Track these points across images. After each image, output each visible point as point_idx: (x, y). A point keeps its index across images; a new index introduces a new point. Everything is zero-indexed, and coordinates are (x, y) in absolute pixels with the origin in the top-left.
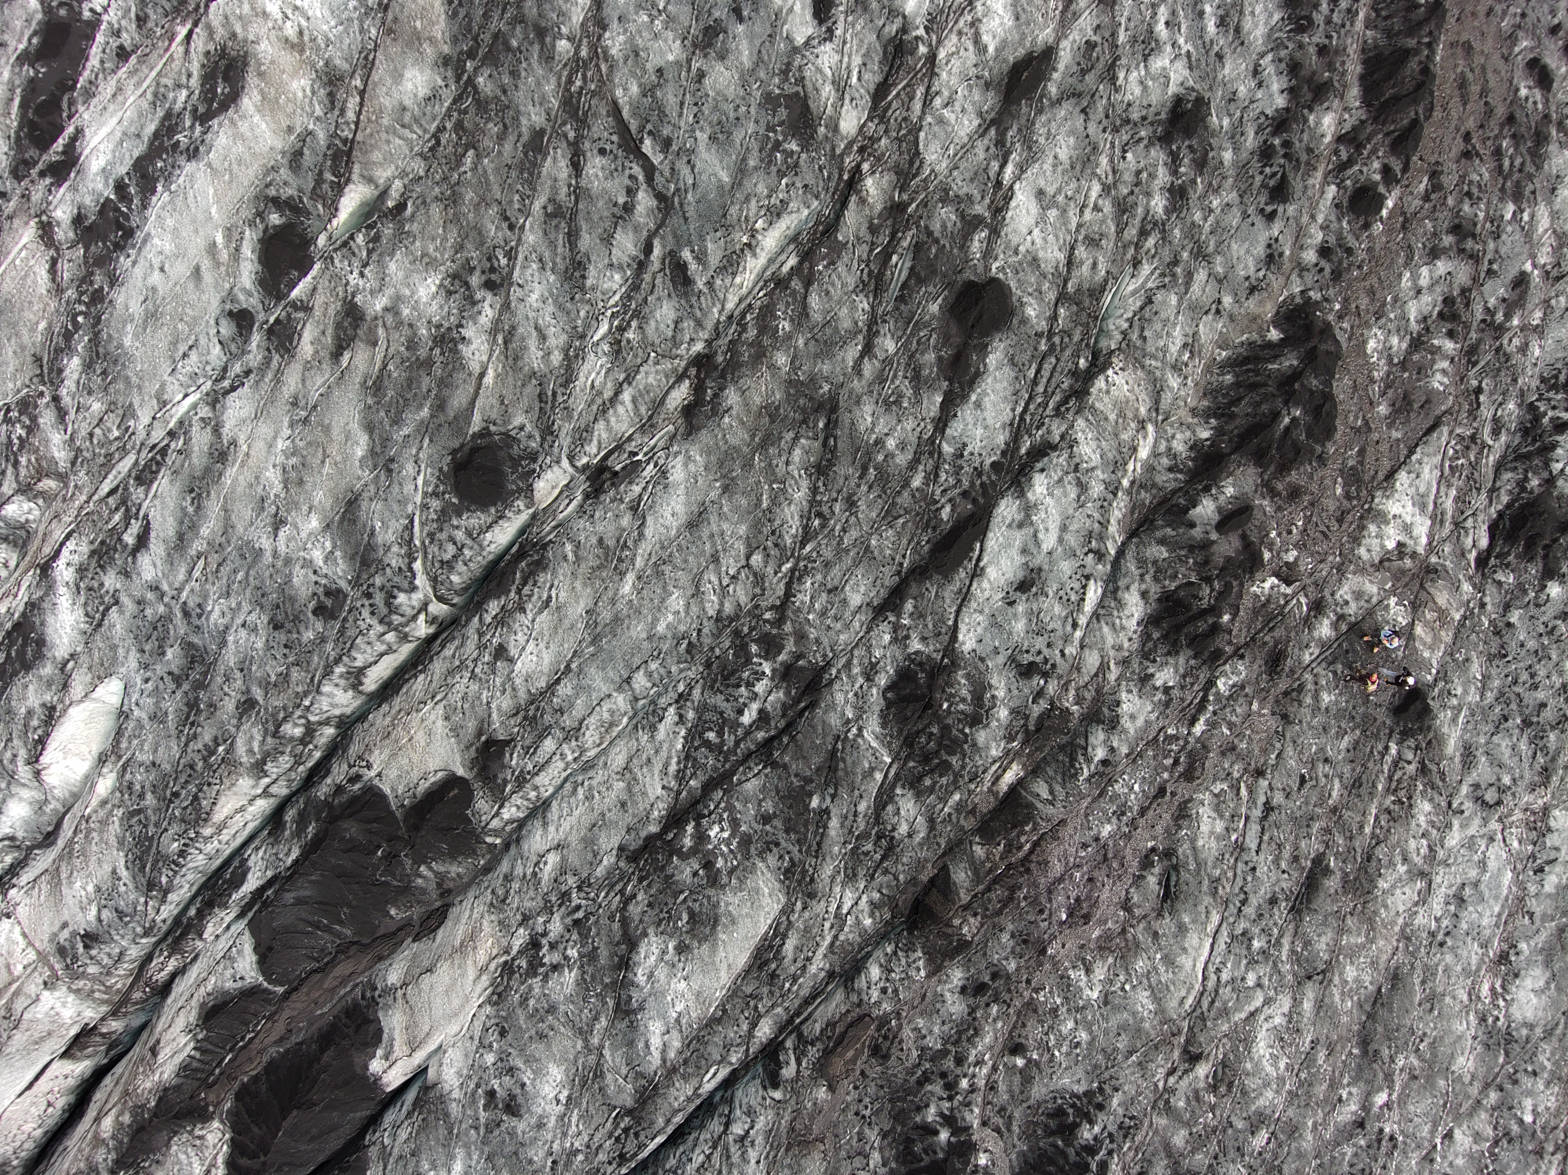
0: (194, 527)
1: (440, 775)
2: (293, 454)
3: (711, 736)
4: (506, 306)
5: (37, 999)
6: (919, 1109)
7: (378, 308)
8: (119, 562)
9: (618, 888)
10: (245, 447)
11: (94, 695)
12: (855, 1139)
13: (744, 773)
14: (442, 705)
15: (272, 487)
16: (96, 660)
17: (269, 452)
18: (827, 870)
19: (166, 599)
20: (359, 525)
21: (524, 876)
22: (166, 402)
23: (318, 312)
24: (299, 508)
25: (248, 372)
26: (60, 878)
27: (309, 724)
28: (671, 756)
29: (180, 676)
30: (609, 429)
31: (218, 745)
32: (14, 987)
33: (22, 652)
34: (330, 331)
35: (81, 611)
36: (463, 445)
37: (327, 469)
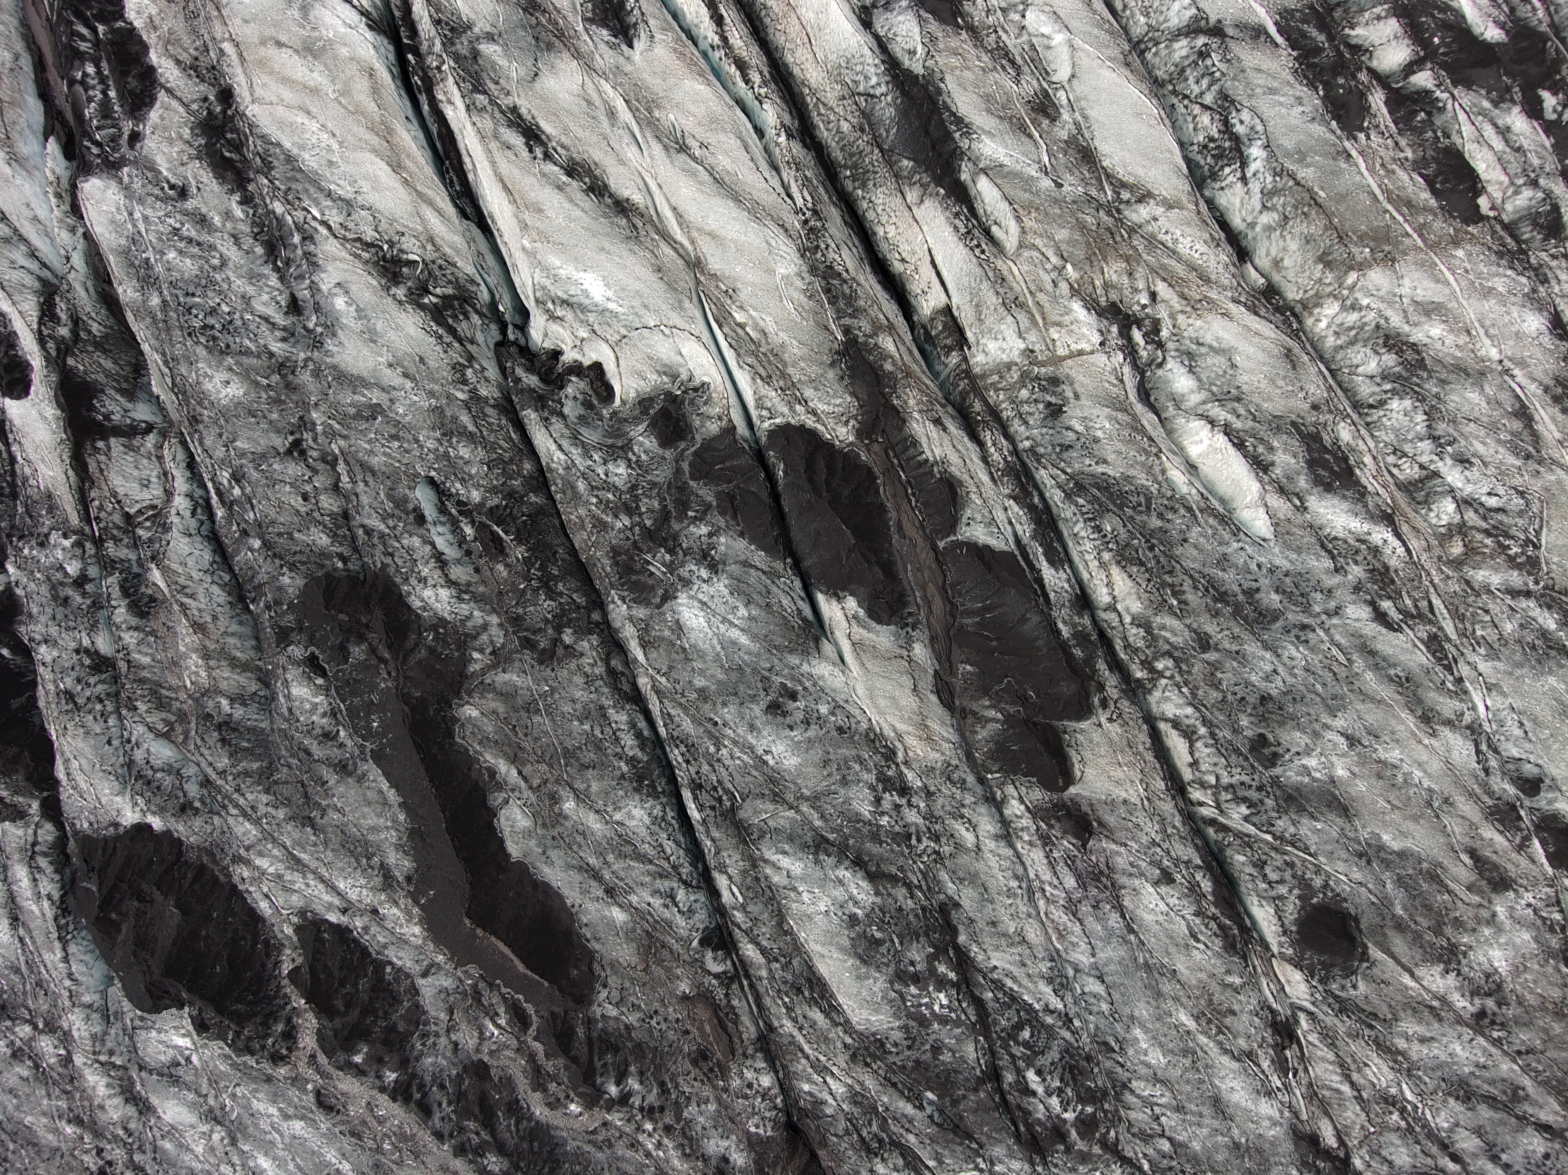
0: (1376, 667)
1: (1078, 774)
2: (1405, 781)
3: (1026, 1034)
4: (1459, 1021)
5: (1020, 335)
6: (641, 1073)
7: (1499, 909)
8: (1369, 585)
9: (923, 883)
10: (1426, 741)
11: (1262, 511)
12: (634, 1000)
13: (983, 1048)
14: (1139, 803)
15: (1385, 749)
16: (1294, 530)
17: (1415, 761)
18: (870, 1083)
19: (1324, 617)
20: (1324, 809)
21: (963, 806)
22: (1489, 690)
23: (1514, 855)
24: (1358, 764)
25: (1486, 771)
26: (1118, 410)
27: (1161, 674)
28: (1020, 985)
29: (1252, 596)
30: (1323, 1059)
31: (1180, 602)
32: (1040, 321)
33: (1325, 465)
34: (1494, 857)
35: (1341, 535)
36: (1360, 931)
37: (1382, 803)
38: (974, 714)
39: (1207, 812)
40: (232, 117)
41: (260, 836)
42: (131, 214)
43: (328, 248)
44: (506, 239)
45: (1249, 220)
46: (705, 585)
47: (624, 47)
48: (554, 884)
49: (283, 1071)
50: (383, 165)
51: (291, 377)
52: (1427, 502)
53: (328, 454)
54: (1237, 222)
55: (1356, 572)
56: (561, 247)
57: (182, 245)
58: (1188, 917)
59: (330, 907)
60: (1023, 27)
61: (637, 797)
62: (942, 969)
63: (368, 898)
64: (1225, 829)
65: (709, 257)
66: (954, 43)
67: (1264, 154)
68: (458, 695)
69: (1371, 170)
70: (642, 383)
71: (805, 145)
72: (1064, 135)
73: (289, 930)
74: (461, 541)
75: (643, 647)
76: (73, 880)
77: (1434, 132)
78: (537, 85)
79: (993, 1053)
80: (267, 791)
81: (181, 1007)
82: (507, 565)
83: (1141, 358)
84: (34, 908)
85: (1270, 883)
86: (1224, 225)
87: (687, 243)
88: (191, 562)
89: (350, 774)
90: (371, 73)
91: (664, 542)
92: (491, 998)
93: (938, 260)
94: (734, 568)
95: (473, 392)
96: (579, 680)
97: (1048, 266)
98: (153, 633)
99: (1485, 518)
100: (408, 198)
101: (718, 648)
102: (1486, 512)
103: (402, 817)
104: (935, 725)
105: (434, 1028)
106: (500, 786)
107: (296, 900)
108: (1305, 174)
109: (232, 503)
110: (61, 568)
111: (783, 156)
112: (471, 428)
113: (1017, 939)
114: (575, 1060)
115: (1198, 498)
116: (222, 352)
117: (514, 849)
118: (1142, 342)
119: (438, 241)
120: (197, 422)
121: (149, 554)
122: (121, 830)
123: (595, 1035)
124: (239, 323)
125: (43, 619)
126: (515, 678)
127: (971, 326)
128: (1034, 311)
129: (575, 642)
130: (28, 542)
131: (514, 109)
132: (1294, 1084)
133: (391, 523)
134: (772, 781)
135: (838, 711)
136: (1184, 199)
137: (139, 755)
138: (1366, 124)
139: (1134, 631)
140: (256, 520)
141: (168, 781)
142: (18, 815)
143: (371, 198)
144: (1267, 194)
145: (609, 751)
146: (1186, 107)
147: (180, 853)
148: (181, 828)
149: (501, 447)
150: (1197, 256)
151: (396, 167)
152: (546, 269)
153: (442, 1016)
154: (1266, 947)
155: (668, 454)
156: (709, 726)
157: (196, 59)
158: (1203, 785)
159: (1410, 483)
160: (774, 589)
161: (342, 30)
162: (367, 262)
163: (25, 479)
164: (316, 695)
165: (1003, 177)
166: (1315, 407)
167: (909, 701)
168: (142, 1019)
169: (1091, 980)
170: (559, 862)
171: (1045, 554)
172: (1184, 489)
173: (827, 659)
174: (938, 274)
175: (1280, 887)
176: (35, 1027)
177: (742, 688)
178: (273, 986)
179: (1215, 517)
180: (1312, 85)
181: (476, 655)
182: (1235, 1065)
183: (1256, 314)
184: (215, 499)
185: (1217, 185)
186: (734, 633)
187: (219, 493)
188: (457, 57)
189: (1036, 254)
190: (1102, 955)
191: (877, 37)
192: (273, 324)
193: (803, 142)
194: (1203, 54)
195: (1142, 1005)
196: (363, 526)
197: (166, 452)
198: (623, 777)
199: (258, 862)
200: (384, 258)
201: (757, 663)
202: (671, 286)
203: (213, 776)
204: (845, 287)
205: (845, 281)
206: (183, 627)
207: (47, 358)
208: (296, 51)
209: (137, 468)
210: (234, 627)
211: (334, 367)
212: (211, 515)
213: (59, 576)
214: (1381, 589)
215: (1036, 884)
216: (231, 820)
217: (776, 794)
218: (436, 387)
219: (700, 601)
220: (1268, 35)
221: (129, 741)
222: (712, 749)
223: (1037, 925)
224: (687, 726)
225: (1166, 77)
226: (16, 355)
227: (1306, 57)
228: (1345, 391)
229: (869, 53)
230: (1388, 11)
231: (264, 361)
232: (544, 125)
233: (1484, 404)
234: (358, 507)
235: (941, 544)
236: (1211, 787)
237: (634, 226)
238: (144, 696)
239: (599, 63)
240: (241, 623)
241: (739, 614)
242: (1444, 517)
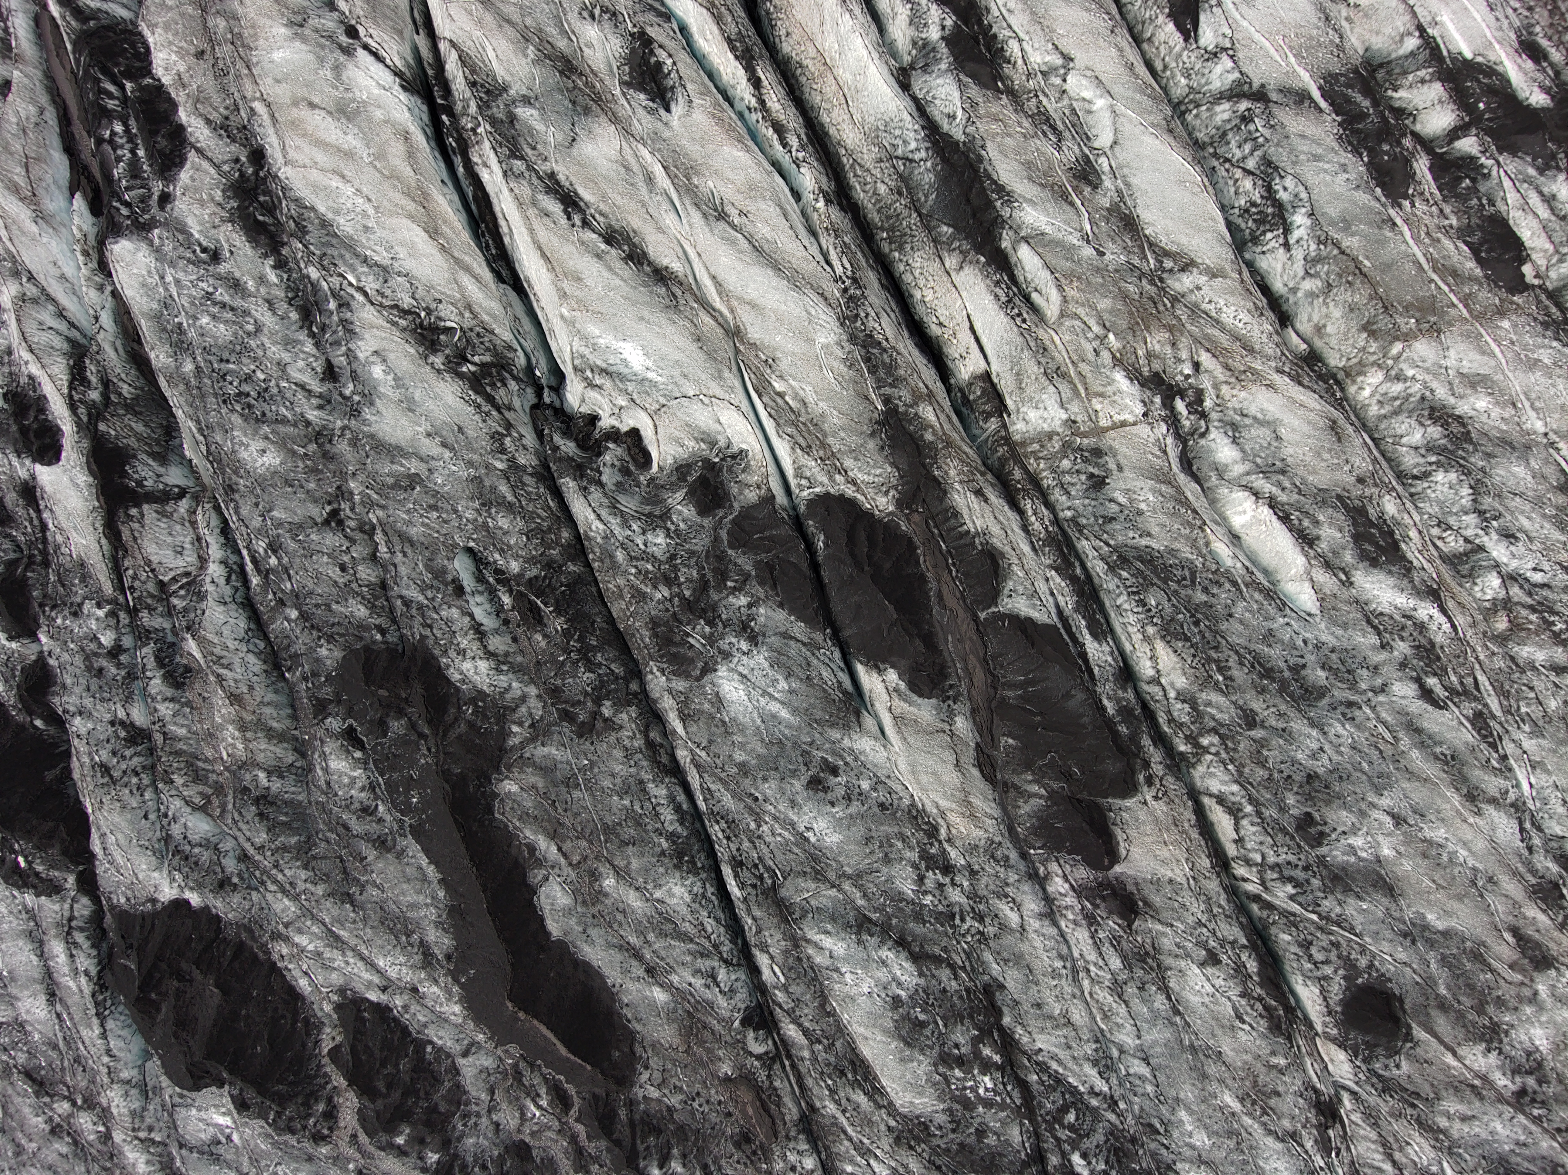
0: (1422, 745)
1: (1123, 852)
2: (1450, 860)
3: (1071, 1117)
4: (1500, 1099)
5: (1062, 405)
6: (684, 1156)
7: (1540, 987)
8: (1415, 662)
9: (967, 964)
10: (1471, 820)
11: (1307, 586)
12: (678, 1084)
13: (1028, 1131)
14: (1184, 882)
15: (1430, 828)
16: (1340, 605)
17: (1460, 839)
18: (915, 1166)
19: (1370, 694)
20: (1370, 889)
21: (1007, 885)
22: (1533, 767)
23: (1556, 934)
24: (1404, 843)
25: (1530, 849)
26: (1161, 482)
27: (1206, 750)
28: (1065, 1068)
29: (1298, 673)
30: (1366, 1138)
31: (1225, 679)
32: (1082, 391)
33: (1371, 540)
34: (1537, 936)
35: (1387, 611)
36: (1405, 1012)
37: (1427, 882)
38: (1017, 788)
39: (1252, 888)
40: (266, 178)
41: (299, 912)
42: (162, 278)
43: (365, 315)
44: (543, 304)
45: (1291, 285)
46: (745, 658)
47: (662, 112)
48: (595, 963)
49: (324, 1150)
50: (419, 231)
51: (328, 447)
52: (1471, 576)
53: (365, 523)
54: (1278, 286)
55: (1402, 648)
56: (600, 316)
57: (215, 310)
58: (1234, 998)
59: (369, 985)
60: (1064, 92)
61: (677, 874)
62: (987, 1051)
63: (408, 976)
64: (1270, 906)
65: (748, 326)
66: (994, 108)
67: (1308, 222)
68: (497, 769)
69: (1416, 239)
70: (680, 449)
71: (842, 209)
72: (1106, 202)
73: (327, 1008)
74: (499, 610)
75: (683, 721)
76: (110, 956)
77: (1479, 199)
78: (575, 151)
79: (1037, 1135)
80: (306, 867)
81: (221, 1086)
82: (545, 636)
83: (1183, 427)
84: (71, 984)
85: (1315, 963)
86: (1265, 289)
87: (726, 312)
88: (226, 633)
89: (389, 850)
90: (406, 137)
91: (702, 614)
92: (532, 1078)
93: (978, 326)
94: (773, 640)
95: (512, 461)
96: (618, 754)
97: (1090, 335)
98: (188, 704)
99: (1530, 594)
100: (445, 265)
101: (759, 721)
102: (1531, 588)
103: (441, 894)
104: (977, 801)
105: (475, 1108)
106: (540, 863)
107: (335, 978)
108: (1350, 242)
109: (267, 571)
110: (95, 638)
111: (822, 222)
112: (510, 498)
113: (1062, 1021)
114: (617, 1143)
115: (1243, 572)
116: (257, 420)
117: (554, 928)
118: (1185, 412)
119: (477, 308)
120: (233, 491)
121: (184, 624)
122: (159, 906)
123: (637, 1117)
124: (275, 391)
125: (77, 690)
126: (554, 752)
127: (1011, 393)
128: (1076, 381)
129: (615, 715)
130: (61, 612)
131: (552, 175)
132: (1336, 1163)
133: (429, 594)
134: (814, 858)
135: (880, 787)
136: (1228, 267)
137: (176, 830)
138: (1410, 191)
139: (1179, 706)
140: (293, 590)
141: (206, 856)
142: (53, 889)
143: (408, 264)
144: (1310, 262)
145: (649, 827)
146: (1227, 170)
147: (219, 930)
148: (219, 904)
149: (539, 517)
150: (1241, 325)
151: (433, 233)
152: (585, 338)
153: (483, 1096)
154: (1310, 1025)
155: (706, 522)
156: (749, 801)
157: (227, 118)
158: (1248, 863)
159: (1454, 555)
160: (815, 661)
161: (376, 91)
162: (404, 330)
163: (57, 547)
164: (354, 769)
165: (1045, 246)
166: (1361, 480)
167: (952, 777)
168: (181, 1096)
169: (1136, 1062)
170: (599, 941)
171: (1088, 627)
172: (1229, 562)
173: (868, 733)
174: (977, 340)
175: (1326, 967)
176: (74, 1104)
177: (782, 762)
178: (313, 1065)
179: (1261, 591)
180: (1356, 152)
181: (515, 729)
182: (1279, 1146)
183: (1300, 383)
184: (249, 567)
185: (1259, 249)
186: (775, 707)
187: (254, 561)
188: (493, 121)
189: (1077, 323)
190: (1148, 1038)
191: (915, 99)
192: (309, 391)
193: (840, 204)
194: (1246, 119)
195: (1187, 1087)
196: (401, 597)
197: (199, 518)
198: (663, 853)
199: (297, 939)
200: (421, 325)
201: (798, 737)
202: (710, 356)
203: (251, 851)
204: (885, 356)
205: (885, 350)
206: (219, 699)
207: (79, 423)
208: (330, 113)
209: (170, 534)
210: (270, 697)
211: (372, 436)
212: (246, 582)
213: (93, 646)
214: (1427, 665)
215: (1081, 963)
216: (269, 896)
217: (817, 872)
218: (475, 457)
219: (741, 674)
220: (1310, 98)
221: (166, 815)
222: (753, 825)
223: (1081, 1006)
224: (728, 801)
225: (1207, 139)
226: (46, 420)
227: (1351, 123)
228: (1388, 460)
229: (909, 118)
230: (1432, 74)
231: (300, 430)
232: (582, 192)
233: (1529, 478)
234: (396, 577)
235: (982, 615)
236: (1256, 865)
237: (674, 295)
238: (180, 769)
239: (637, 128)
240: (276, 692)
241: (780, 687)
242: (1488, 591)
